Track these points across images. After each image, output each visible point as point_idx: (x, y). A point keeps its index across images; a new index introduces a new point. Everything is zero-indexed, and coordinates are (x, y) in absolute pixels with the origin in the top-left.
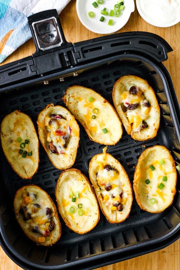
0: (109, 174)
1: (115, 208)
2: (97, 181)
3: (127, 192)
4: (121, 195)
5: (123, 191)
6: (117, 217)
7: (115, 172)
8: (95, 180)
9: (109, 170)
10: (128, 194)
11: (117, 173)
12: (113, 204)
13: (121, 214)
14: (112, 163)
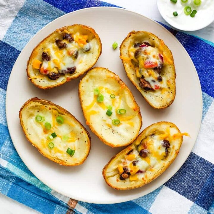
0: (159, 148)
1: (122, 171)
2: (146, 137)
3: (146, 177)
4: (140, 172)
5: (145, 171)
6: (111, 176)
7: (165, 154)
8: (146, 135)
9: (164, 146)
10: (143, 179)
11: (164, 156)
12: (126, 167)
13: (118, 180)
14: (173, 147)
